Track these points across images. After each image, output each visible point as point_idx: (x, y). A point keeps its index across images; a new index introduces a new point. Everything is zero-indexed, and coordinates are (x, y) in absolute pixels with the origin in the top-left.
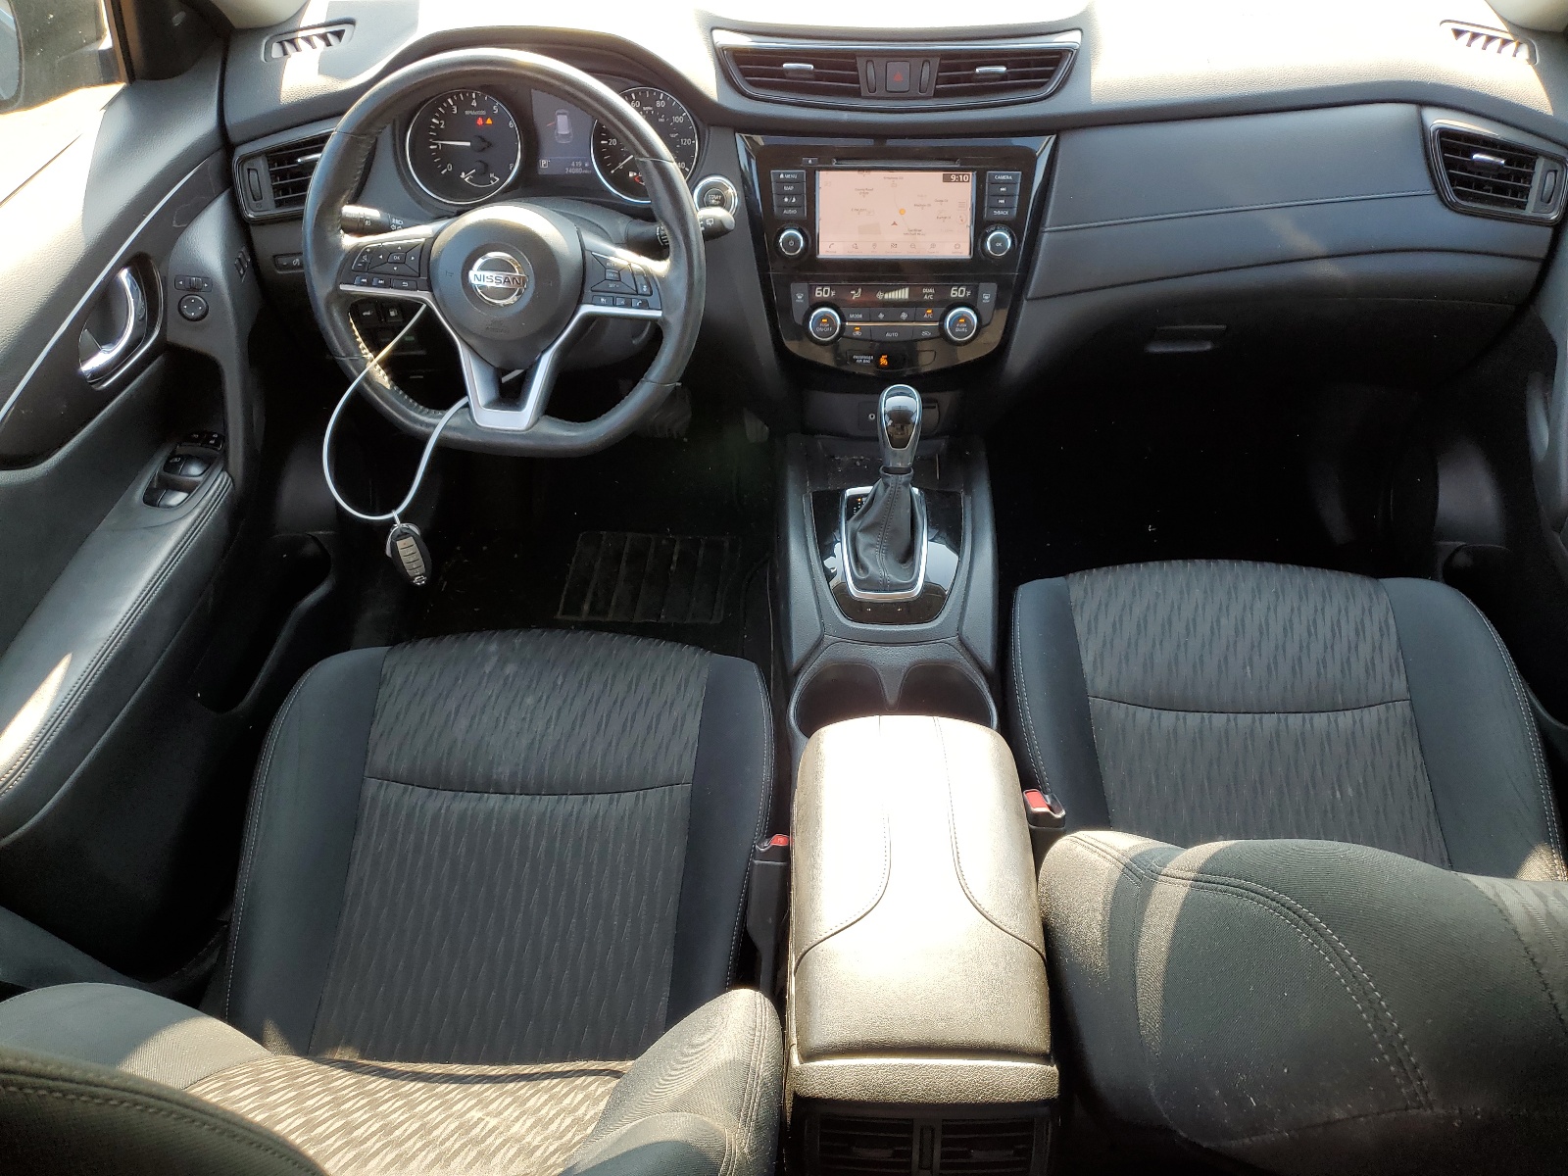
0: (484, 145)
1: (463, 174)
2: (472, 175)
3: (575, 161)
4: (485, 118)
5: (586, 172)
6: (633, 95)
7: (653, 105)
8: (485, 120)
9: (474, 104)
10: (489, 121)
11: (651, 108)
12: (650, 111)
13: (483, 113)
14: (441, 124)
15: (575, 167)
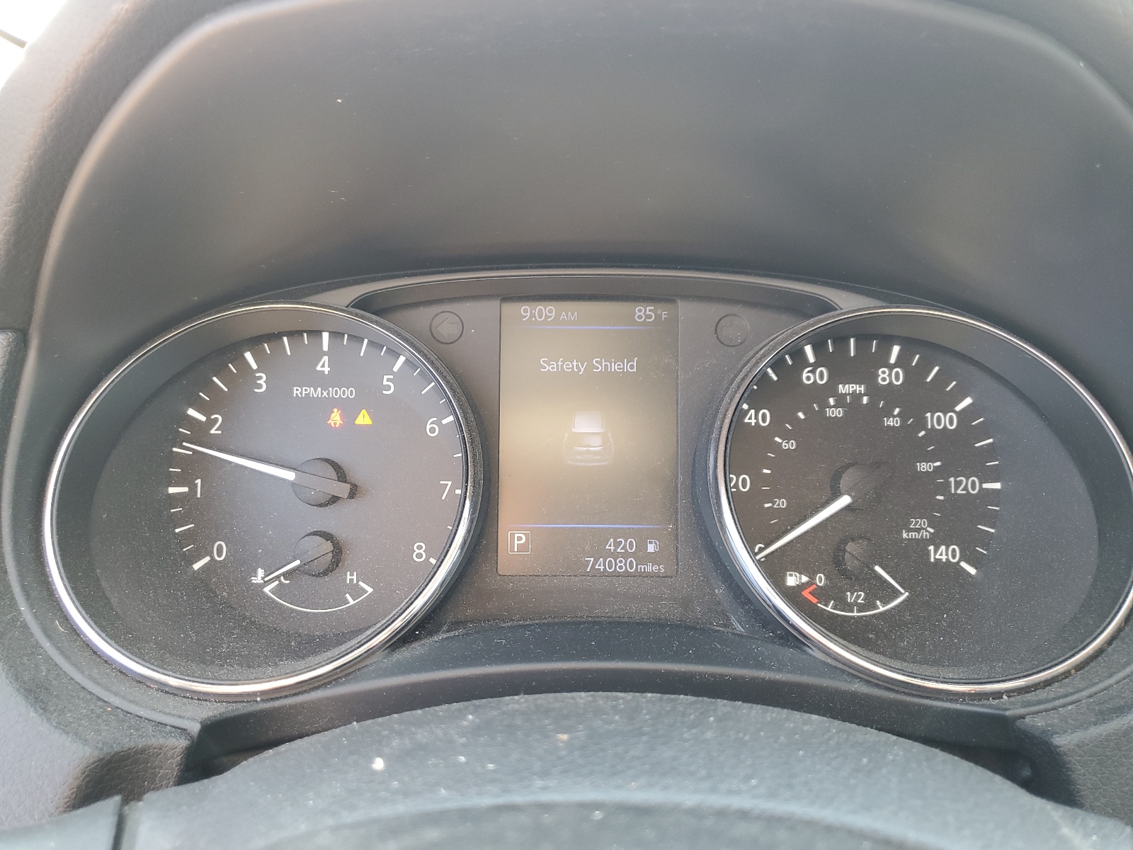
0: (342, 489)
1: (261, 572)
2: (286, 575)
3: (616, 534)
4: (350, 410)
5: (650, 568)
6: (808, 350)
7: (869, 378)
8: (349, 416)
9: (324, 366)
10: (364, 419)
11: (861, 389)
12: (856, 397)
13: (348, 393)
14: (212, 423)
15: (615, 555)
